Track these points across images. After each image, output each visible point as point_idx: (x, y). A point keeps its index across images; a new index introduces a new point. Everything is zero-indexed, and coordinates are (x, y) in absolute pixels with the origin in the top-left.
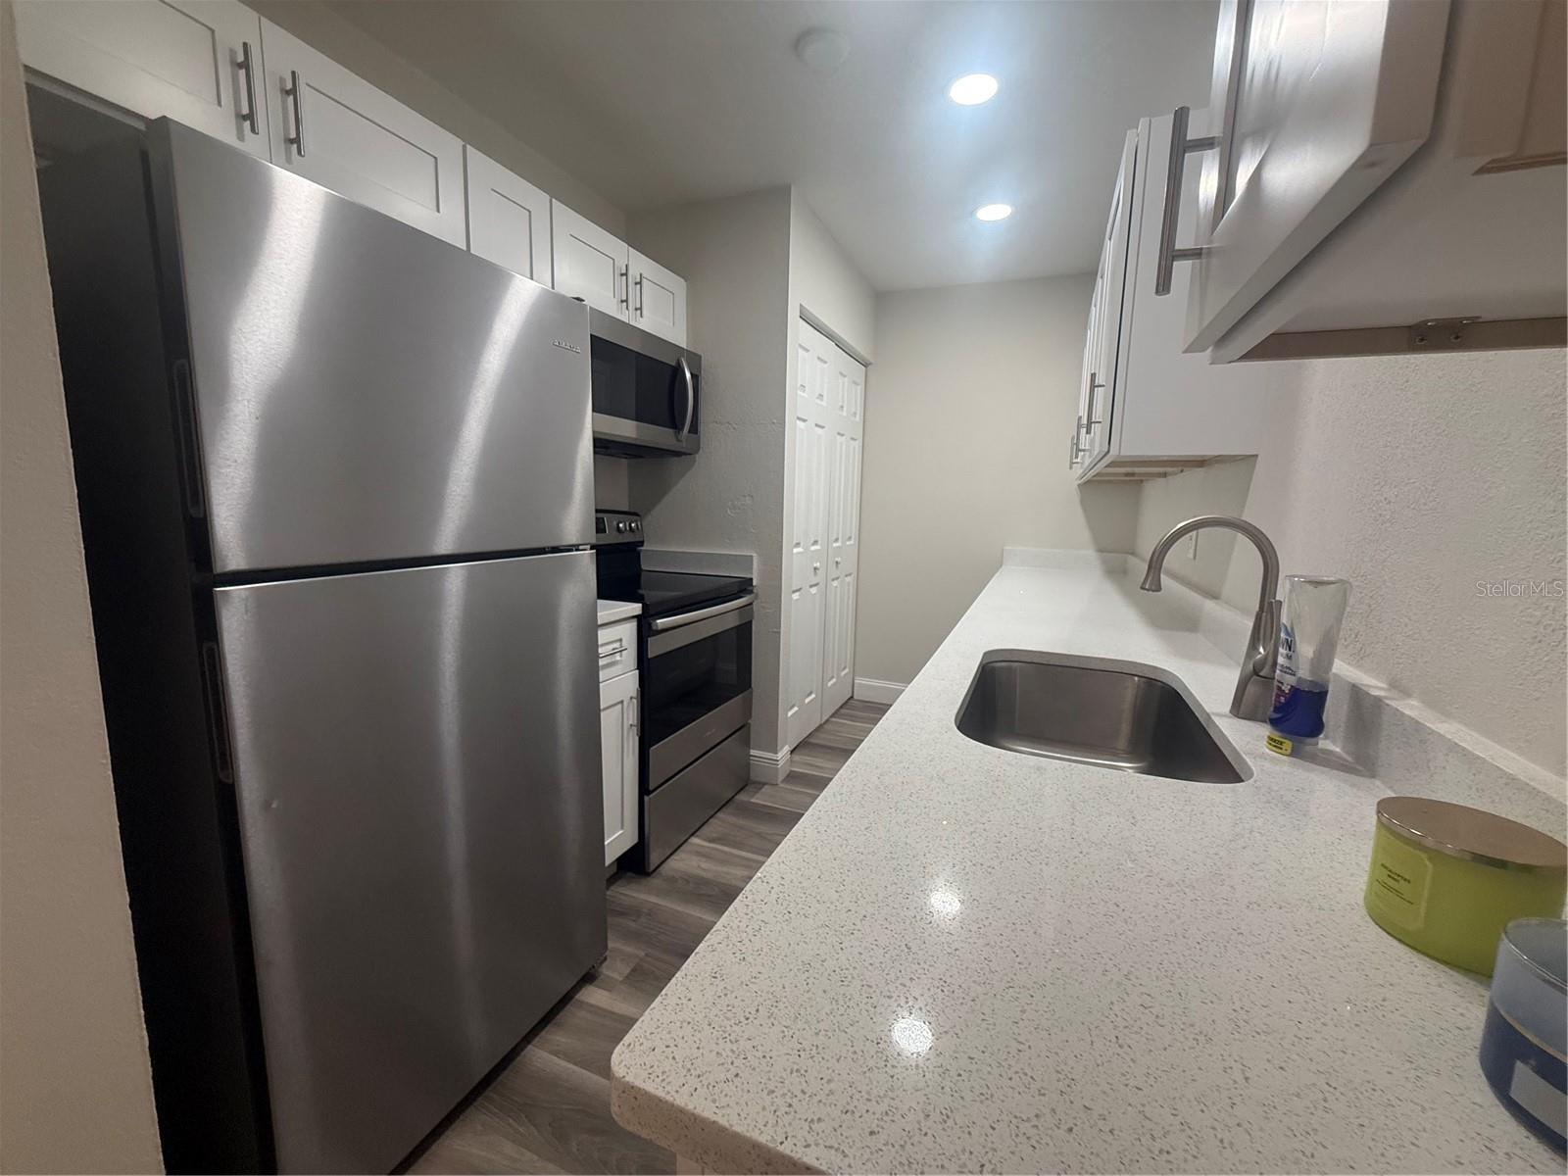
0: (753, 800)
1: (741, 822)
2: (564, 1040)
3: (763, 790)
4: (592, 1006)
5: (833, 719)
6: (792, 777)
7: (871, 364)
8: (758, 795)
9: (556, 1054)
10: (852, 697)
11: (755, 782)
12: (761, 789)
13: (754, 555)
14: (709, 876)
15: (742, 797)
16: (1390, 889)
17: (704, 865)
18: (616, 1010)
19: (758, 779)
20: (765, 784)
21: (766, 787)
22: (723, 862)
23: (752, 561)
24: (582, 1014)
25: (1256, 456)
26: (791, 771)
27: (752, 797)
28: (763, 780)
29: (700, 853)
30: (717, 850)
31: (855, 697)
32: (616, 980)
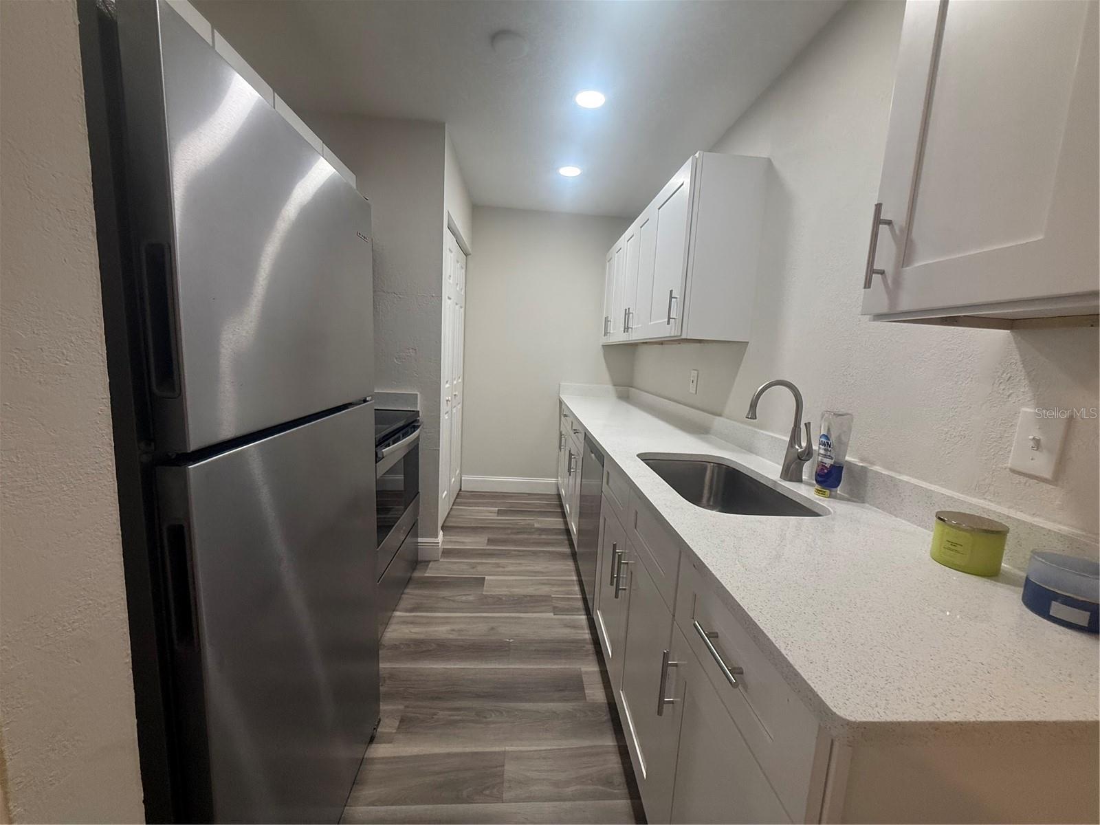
0: (427, 575)
1: (426, 592)
2: (371, 792)
3: (430, 566)
4: (379, 758)
5: (454, 507)
6: (447, 553)
7: (470, 254)
8: (428, 571)
9: (372, 804)
10: (460, 490)
11: (421, 562)
12: (428, 565)
13: (418, 393)
14: (422, 637)
15: (417, 574)
16: (952, 550)
17: (414, 630)
18: (403, 754)
19: (423, 559)
20: (430, 561)
21: (431, 563)
22: (428, 624)
23: (417, 398)
24: (378, 767)
25: (748, 342)
26: (444, 549)
27: (425, 573)
28: (427, 559)
29: (405, 622)
30: (418, 616)
31: (463, 489)
32: (391, 733)
